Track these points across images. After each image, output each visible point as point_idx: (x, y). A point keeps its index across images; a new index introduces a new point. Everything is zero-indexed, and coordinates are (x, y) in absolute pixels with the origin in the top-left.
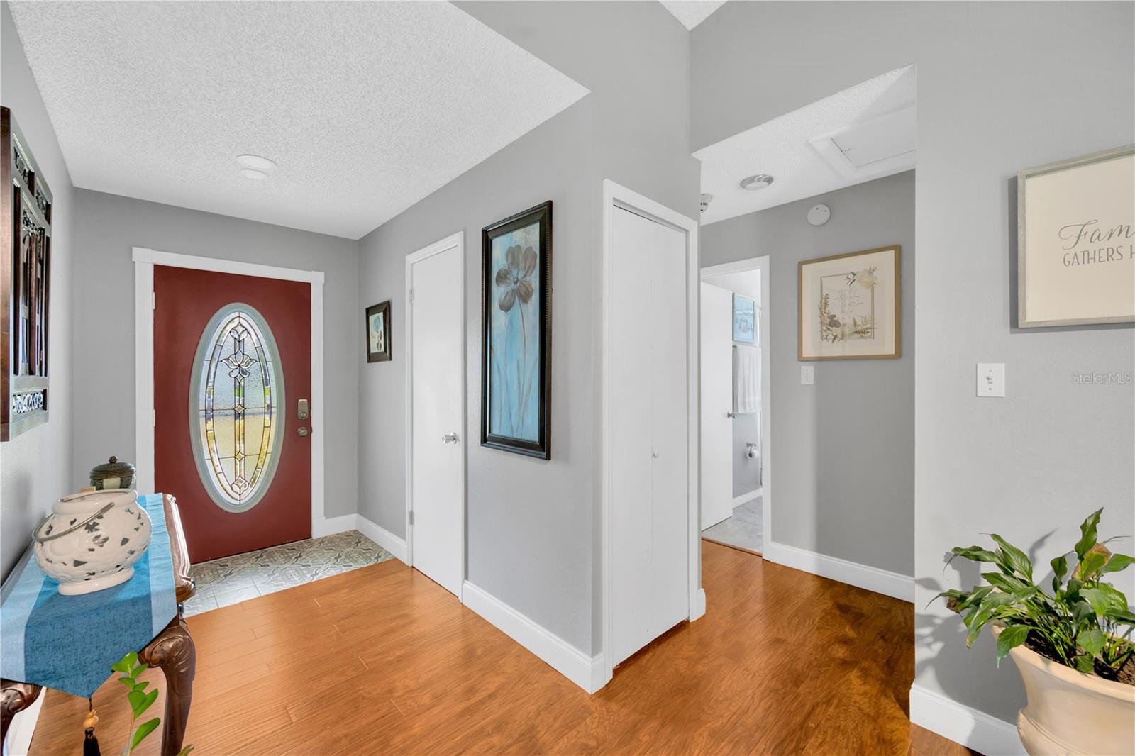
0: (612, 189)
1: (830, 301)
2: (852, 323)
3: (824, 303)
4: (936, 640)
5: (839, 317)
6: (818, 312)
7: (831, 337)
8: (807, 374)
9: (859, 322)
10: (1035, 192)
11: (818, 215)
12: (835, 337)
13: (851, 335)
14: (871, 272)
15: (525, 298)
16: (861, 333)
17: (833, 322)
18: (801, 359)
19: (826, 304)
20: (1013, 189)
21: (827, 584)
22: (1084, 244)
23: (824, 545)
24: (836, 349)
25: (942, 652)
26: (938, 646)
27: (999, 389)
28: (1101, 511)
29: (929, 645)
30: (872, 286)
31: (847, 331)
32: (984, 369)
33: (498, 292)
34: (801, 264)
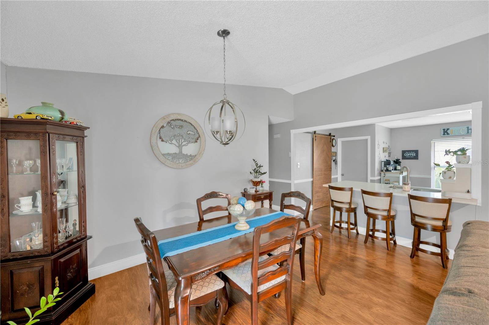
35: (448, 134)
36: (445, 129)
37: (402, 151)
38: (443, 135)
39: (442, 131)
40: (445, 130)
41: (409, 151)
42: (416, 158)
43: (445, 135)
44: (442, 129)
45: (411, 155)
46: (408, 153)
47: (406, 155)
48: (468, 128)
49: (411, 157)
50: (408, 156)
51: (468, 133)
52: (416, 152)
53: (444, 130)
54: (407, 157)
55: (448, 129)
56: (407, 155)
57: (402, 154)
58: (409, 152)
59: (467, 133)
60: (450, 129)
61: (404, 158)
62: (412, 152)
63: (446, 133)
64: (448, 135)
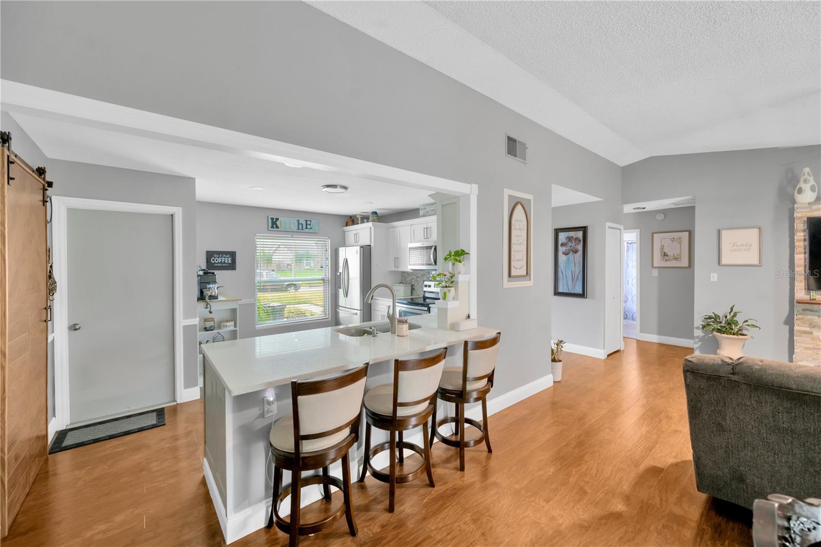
0: (608, 224)
1: (664, 247)
2: (672, 255)
3: (662, 247)
4: (699, 341)
5: (668, 253)
6: (660, 251)
7: (665, 260)
8: (655, 273)
9: (675, 255)
10: (724, 233)
11: (660, 217)
12: (666, 260)
13: (672, 260)
14: (680, 238)
15: (576, 252)
16: (676, 259)
17: (665, 255)
18: (653, 267)
19: (663, 248)
20: (719, 232)
21: (661, 345)
22: (735, 247)
23: (660, 333)
24: (667, 264)
25: (701, 345)
26: (700, 343)
27: (716, 279)
28: (733, 306)
29: (698, 344)
30: (680, 243)
31: (671, 258)
32: (712, 274)
33: (561, 249)
34: (653, 233)
35: (277, 227)
37: (207, 252)
38: (272, 227)
39: (270, 221)
41: (221, 253)
42: (232, 266)
43: (274, 228)
44: (270, 217)
45: (224, 262)
46: (218, 258)
47: (213, 260)
48: (298, 221)
49: (224, 265)
50: (218, 263)
51: (299, 229)
52: (233, 255)
53: (272, 219)
54: (216, 265)
55: (277, 219)
56: (217, 260)
57: (207, 259)
58: (221, 256)
59: (297, 228)
60: (281, 219)
61: (210, 267)
62: (224, 255)
63: (274, 226)
64: (277, 229)
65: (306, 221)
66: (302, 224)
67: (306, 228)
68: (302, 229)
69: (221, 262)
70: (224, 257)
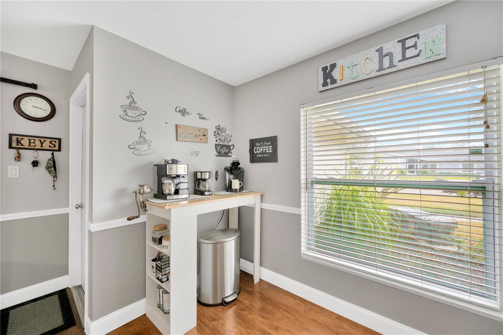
35: (334, 81)
36: (326, 68)
37: (250, 141)
38: (323, 85)
39: (321, 73)
40: (328, 71)
41: (262, 141)
42: (272, 158)
43: (327, 85)
44: (320, 68)
45: (265, 151)
46: (260, 147)
47: (256, 150)
48: (380, 50)
49: (265, 155)
50: (260, 153)
51: (381, 68)
52: (273, 140)
53: (324, 69)
54: (258, 156)
55: (333, 66)
56: (259, 150)
57: (251, 150)
58: (262, 144)
60: (339, 63)
61: (254, 159)
62: (265, 143)
63: (329, 80)
64: (334, 85)
65: (403, 42)
66: (390, 55)
67: (404, 58)
68: (392, 65)
69: (263, 151)
70: (266, 145)
